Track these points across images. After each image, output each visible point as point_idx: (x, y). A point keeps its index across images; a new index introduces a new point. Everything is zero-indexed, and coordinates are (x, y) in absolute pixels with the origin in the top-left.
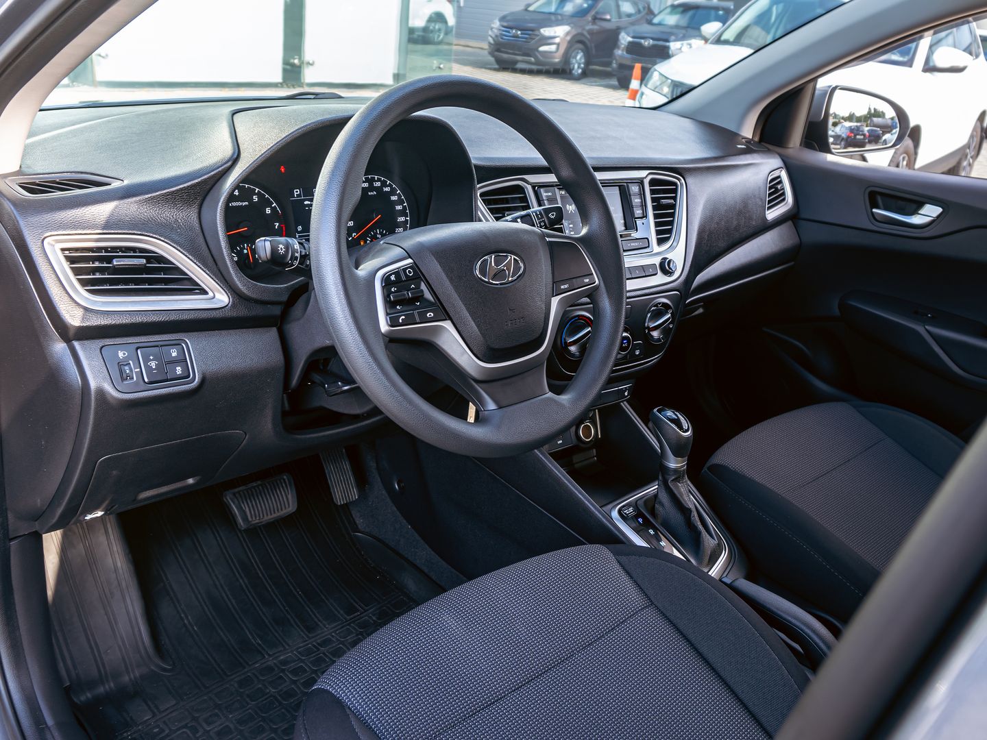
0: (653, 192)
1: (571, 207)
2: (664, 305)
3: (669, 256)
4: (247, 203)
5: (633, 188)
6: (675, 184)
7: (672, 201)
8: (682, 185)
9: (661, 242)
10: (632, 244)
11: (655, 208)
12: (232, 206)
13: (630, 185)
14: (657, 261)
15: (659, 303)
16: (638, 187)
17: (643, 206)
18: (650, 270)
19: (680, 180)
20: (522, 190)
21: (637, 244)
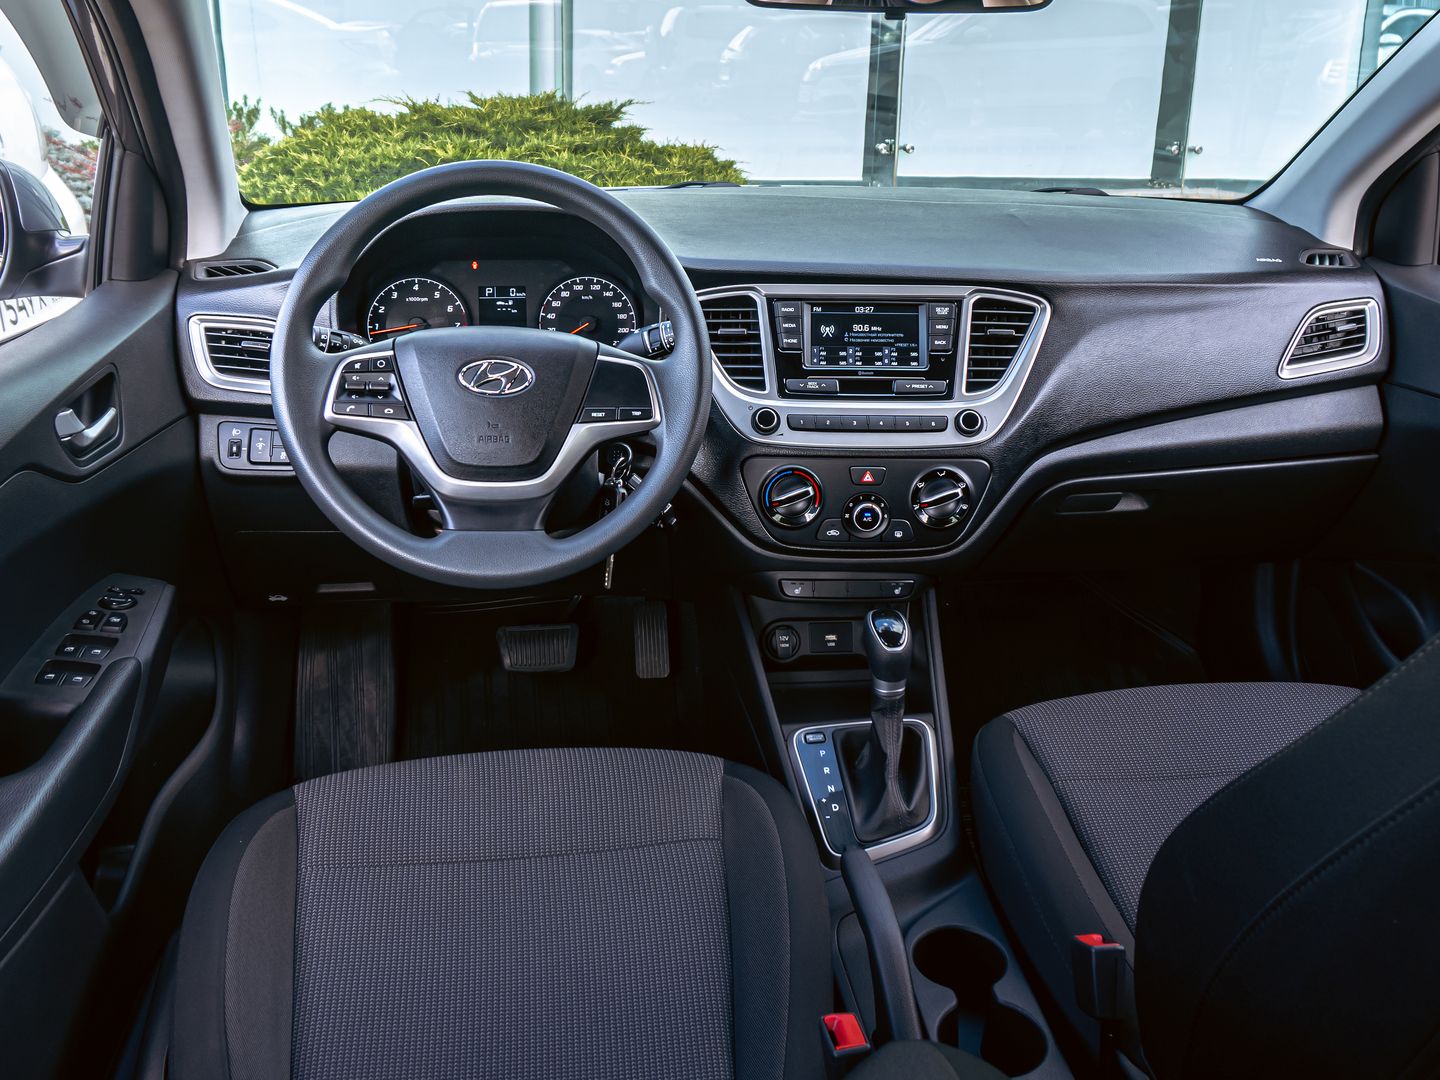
0: (975, 317)
1: (828, 329)
2: (952, 475)
4: (426, 299)
5: (938, 310)
6: (1033, 309)
7: (1016, 332)
8: (1044, 310)
9: (971, 387)
10: (913, 386)
11: (976, 340)
12: (410, 302)
13: (934, 304)
15: (941, 471)
16: (948, 309)
17: (950, 334)
18: (933, 424)
19: (1039, 302)
20: (753, 303)
21: (923, 386)
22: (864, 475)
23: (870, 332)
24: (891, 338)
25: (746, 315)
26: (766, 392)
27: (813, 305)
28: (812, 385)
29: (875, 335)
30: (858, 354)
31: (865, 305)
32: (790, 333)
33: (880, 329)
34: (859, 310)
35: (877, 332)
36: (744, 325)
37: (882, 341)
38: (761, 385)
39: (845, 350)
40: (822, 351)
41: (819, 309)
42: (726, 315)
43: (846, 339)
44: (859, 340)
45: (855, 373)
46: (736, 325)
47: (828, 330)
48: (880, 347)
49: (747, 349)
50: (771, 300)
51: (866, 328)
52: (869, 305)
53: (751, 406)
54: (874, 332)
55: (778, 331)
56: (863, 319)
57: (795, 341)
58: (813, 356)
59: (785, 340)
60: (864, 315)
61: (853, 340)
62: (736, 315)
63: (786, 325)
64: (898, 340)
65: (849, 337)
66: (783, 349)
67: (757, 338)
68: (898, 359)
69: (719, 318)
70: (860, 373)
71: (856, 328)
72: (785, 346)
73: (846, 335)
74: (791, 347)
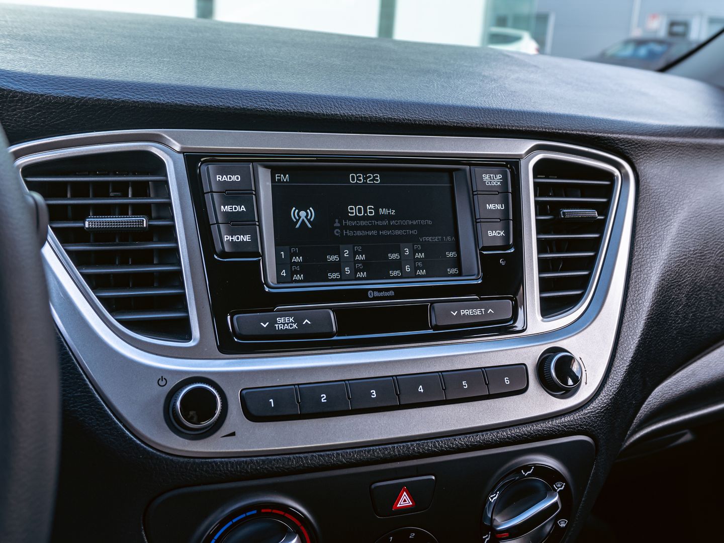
0: (540, 189)
1: (303, 214)
2: (542, 471)
3: (570, 344)
5: (486, 177)
6: (610, 176)
7: (594, 213)
8: (625, 177)
9: (549, 308)
10: (464, 312)
11: (542, 227)
13: (478, 169)
14: (530, 355)
15: (527, 468)
16: (499, 176)
17: (507, 219)
18: (507, 381)
19: (618, 166)
20: (158, 166)
21: (478, 312)
22: (397, 497)
23: (378, 217)
24: (412, 227)
25: (141, 189)
26: (191, 344)
27: (274, 170)
28: (285, 323)
29: (385, 223)
30: (360, 257)
31: (365, 171)
32: (236, 223)
33: (393, 212)
34: (355, 179)
35: (389, 217)
36: (139, 210)
37: (398, 232)
38: (181, 329)
39: (339, 253)
40: (295, 254)
41: (286, 178)
42: (101, 190)
43: (337, 232)
44: (359, 233)
45: (362, 294)
46: (123, 210)
47: (303, 216)
48: (395, 244)
49: (146, 257)
50: (192, 160)
51: (370, 211)
52: (373, 170)
53: (162, 376)
54: (383, 217)
55: (212, 220)
56: (363, 195)
57: (247, 238)
58: (280, 265)
59: (227, 238)
60: (365, 186)
61: (350, 233)
62: (121, 189)
63: (227, 208)
64: (423, 230)
65: (342, 228)
66: (224, 254)
67: (169, 233)
68: (426, 264)
69: (86, 196)
70: (370, 295)
71: (353, 210)
72: (227, 249)
73: (337, 224)
74: (239, 250)
